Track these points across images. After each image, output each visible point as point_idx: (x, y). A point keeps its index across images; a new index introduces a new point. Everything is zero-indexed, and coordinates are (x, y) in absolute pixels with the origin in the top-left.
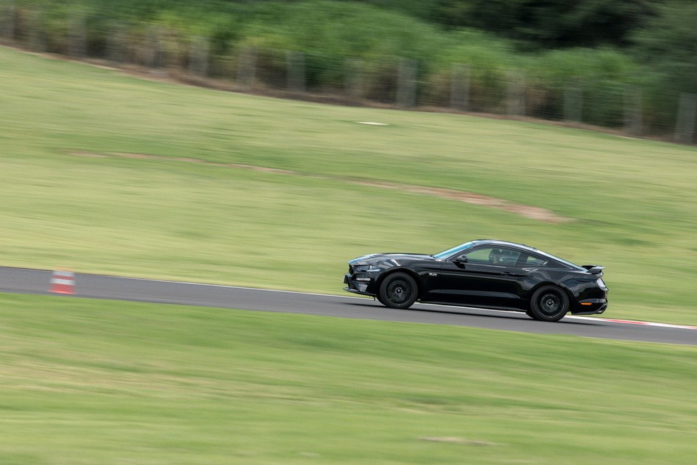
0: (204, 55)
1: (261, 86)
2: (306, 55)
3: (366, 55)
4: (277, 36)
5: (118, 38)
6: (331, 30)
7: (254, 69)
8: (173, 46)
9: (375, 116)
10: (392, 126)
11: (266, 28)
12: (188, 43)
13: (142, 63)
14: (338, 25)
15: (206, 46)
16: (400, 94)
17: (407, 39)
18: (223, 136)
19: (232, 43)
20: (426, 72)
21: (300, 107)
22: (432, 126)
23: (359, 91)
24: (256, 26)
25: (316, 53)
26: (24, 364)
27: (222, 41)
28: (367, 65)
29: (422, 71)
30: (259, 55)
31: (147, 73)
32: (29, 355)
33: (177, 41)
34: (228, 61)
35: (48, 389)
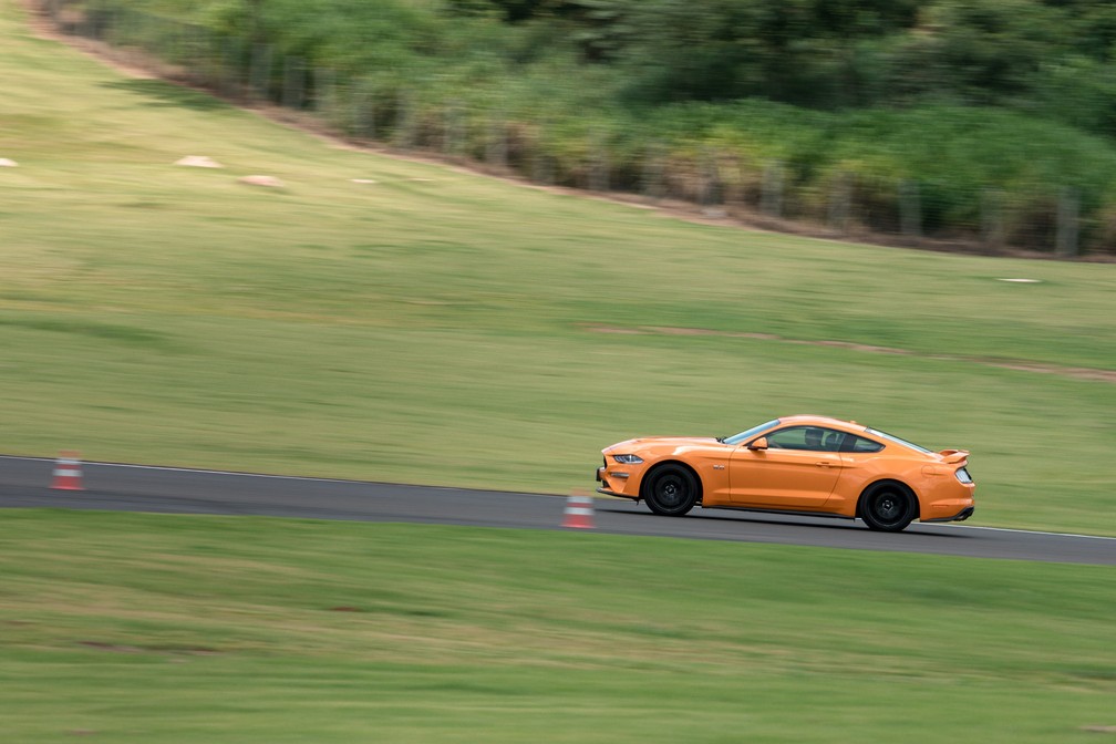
0: (777, 186)
1: (860, 229)
2: (922, 185)
3: (1011, 183)
4: (879, 158)
5: (655, 163)
6: (959, 148)
7: (848, 204)
8: (731, 174)
9: (1023, 270)
10: (1045, 283)
11: (870, 147)
12: (759, 170)
13: (692, 198)
14: (967, 140)
15: (783, 174)
16: (1062, 238)
17: (1068, 159)
18: (807, 302)
19: (819, 169)
20: (1098, 207)
21: (912, 258)
22: (1106, 284)
23: (997, 234)
24: (851, 144)
25: (938, 181)
26: (527, 629)
27: (804, 167)
28: (1012, 197)
29: (1088, 206)
30: (859, 185)
31: (702, 213)
32: (527, 616)
33: (738, 166)
34: (811, 195)
35: (555, 663)
